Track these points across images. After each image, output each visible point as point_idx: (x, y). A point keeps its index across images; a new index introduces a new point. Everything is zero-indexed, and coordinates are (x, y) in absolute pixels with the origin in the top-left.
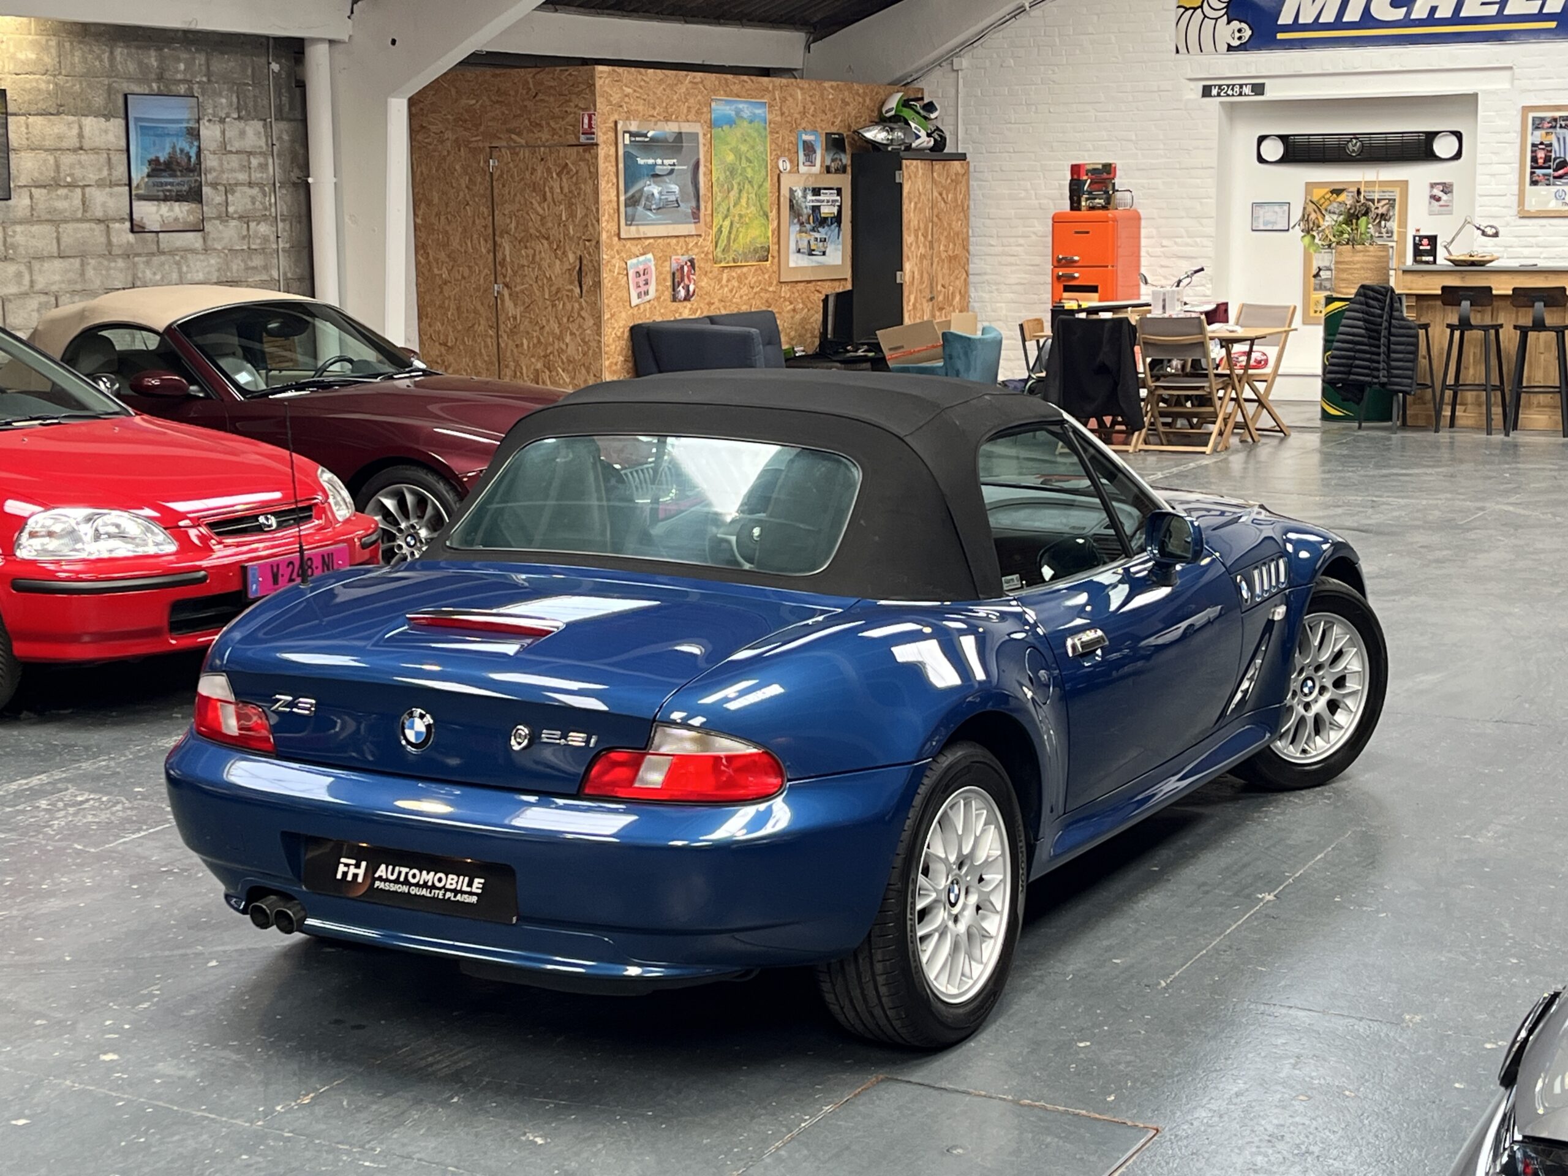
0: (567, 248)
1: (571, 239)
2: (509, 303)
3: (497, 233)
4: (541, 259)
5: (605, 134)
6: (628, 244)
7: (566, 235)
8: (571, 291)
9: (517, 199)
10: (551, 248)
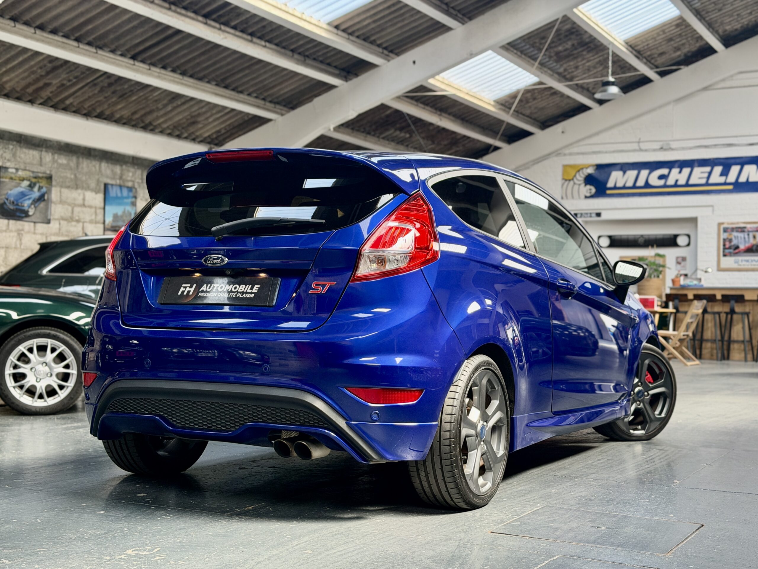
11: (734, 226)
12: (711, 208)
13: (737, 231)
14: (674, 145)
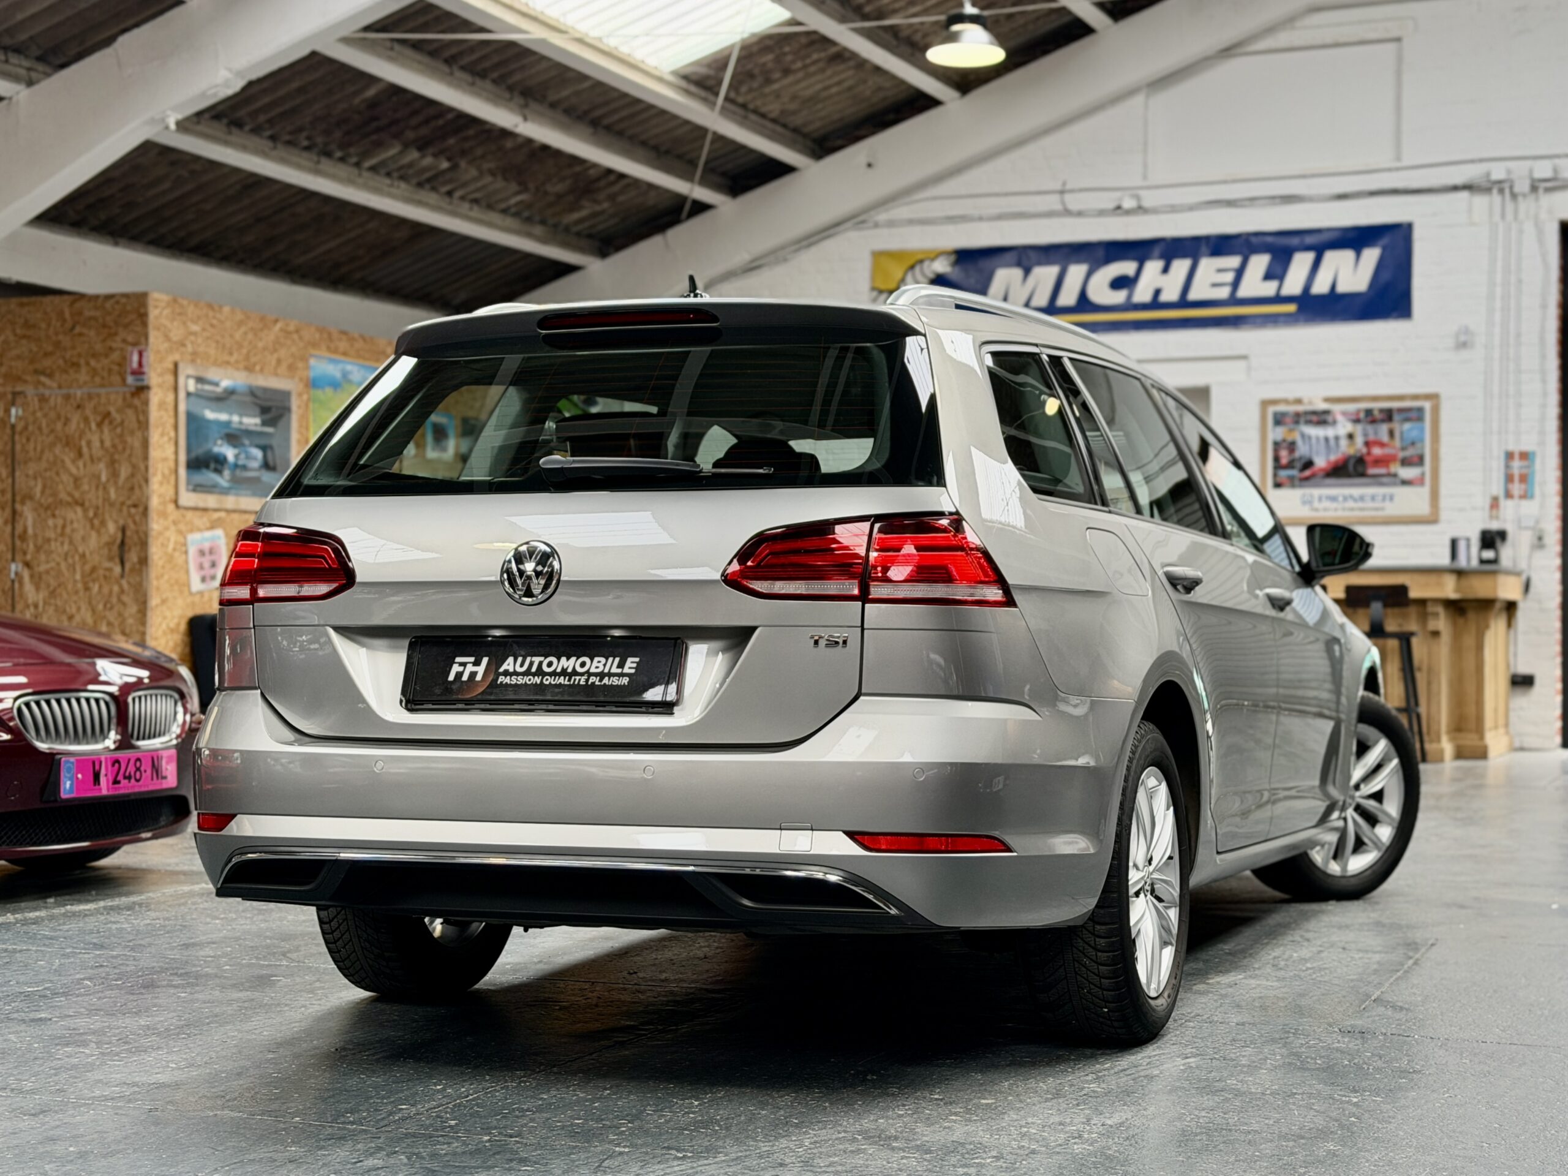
0: (107, 516)
1: (112, 505)
2: (29, 587)
3: (18, 498)
4: (73, 530)
5: (161, 375)
6: (190, 515)
7: (107, 500)
8: (110, 570)
9: (45, 458)
10: (86, 516)
11: (1300, 408)
12: (1242, 364)
13: (1309, 422)
14: (1150, 199)
